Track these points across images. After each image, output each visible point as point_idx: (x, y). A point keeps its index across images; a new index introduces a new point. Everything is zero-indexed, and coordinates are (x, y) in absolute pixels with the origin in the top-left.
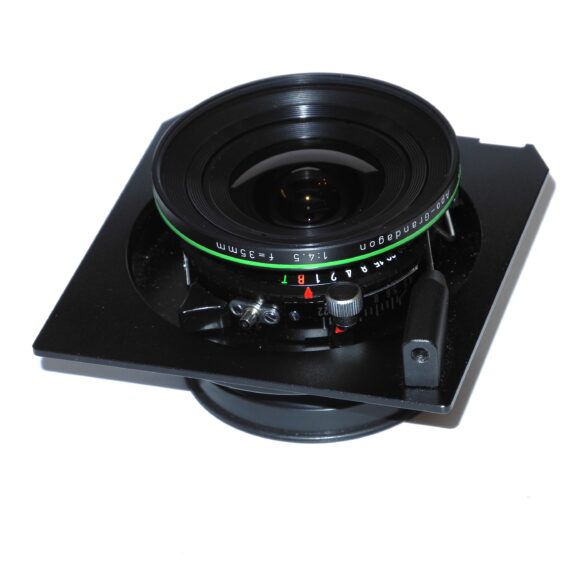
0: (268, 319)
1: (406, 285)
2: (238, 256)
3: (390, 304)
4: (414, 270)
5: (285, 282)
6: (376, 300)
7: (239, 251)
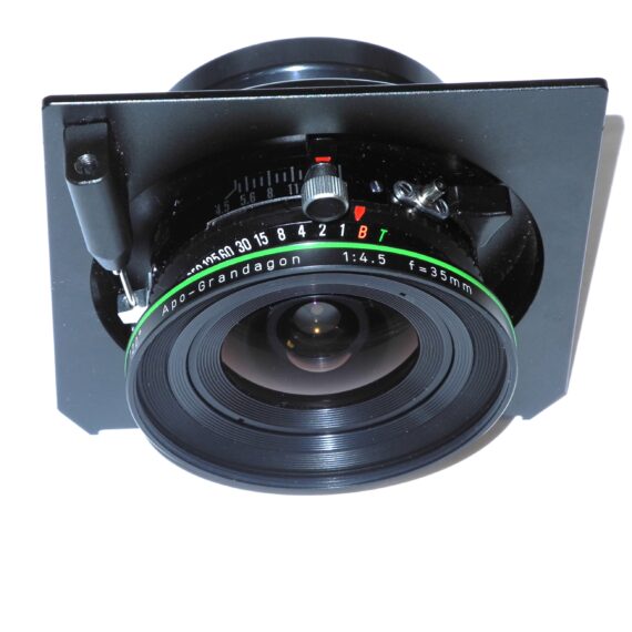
0: (408, 188)
1: (227, 205)
2: (449, 273)
3: (251, 185)
4: (213, 222)
5: (384, 231)
6: (270, 191)
7: (448, 279)
